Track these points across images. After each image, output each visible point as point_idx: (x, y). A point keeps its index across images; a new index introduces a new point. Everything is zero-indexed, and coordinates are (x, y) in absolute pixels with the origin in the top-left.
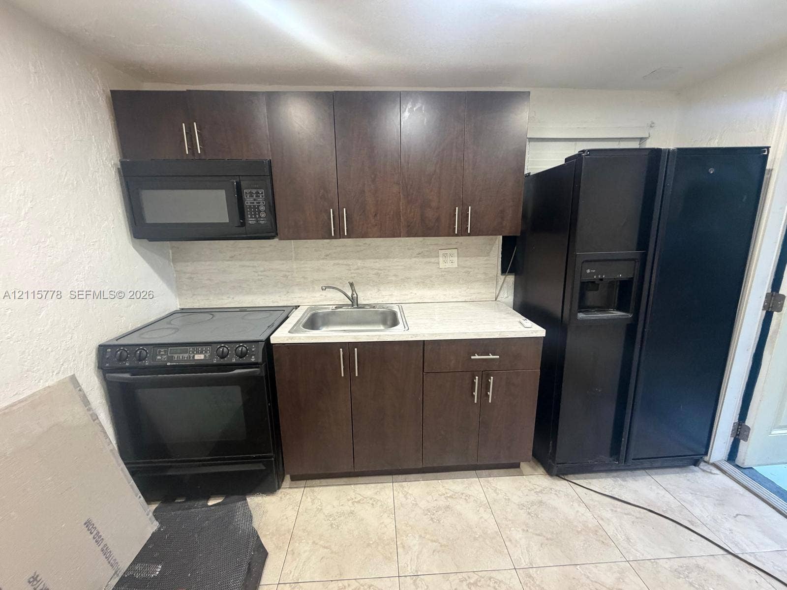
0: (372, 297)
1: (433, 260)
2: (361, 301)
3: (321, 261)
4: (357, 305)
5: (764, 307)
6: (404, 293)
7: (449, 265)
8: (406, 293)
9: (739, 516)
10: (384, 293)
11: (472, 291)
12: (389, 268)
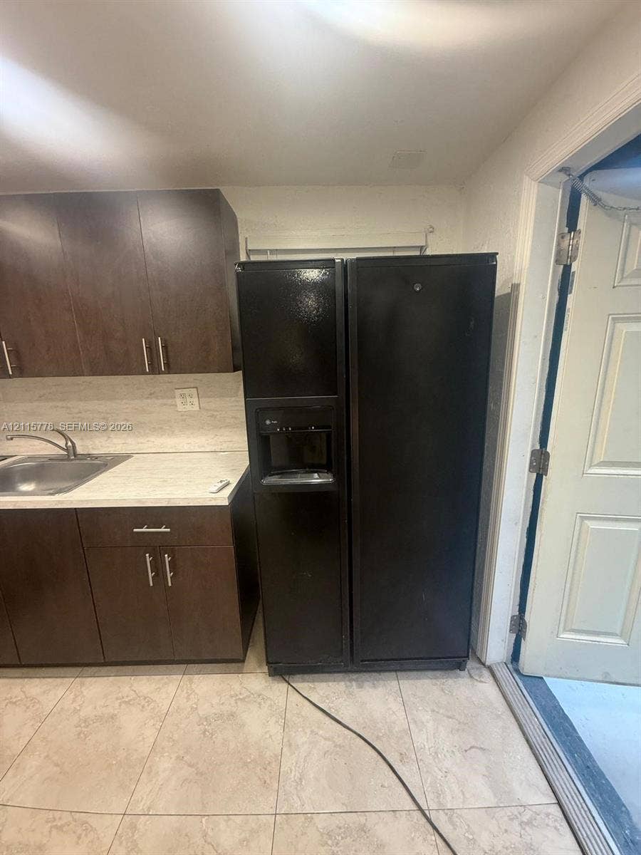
0: (101, 446)
1: (170, 401)
2: (80, 450)
3: (36, 404)
4: (75, 455)
5: (531, 466)
6: (139, 440)
7: (189, 407)
8: (142, 441)
9: (474, 750)
10: (115, 441)
11: (221, 439)
12: (117, 412)
